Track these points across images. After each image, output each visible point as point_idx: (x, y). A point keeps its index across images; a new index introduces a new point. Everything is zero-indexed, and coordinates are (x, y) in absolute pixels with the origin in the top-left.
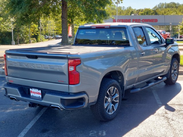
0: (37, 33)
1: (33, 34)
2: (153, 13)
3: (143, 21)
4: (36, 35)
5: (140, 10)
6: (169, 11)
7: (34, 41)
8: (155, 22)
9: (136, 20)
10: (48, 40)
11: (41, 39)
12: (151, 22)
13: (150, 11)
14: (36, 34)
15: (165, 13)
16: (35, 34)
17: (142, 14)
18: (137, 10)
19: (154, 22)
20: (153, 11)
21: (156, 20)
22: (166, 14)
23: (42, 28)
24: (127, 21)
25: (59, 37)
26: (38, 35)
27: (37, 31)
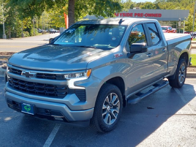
0: (30, 25)
1: (26, 28)
2: (155, 6)
3: (146, 15)
4: (29, 29)
5: (140, 3)
6: (171, 5)
7: (27, 34)
8: (159, 16)
9: (138, 14)
10: (42, 34)
11: (34, 33)
12: (154, 17)
13: (151, 5)
14: (29, 27)
15: (167, 7)
16: (27, 27)
17: (143, 8)
18: (137, 3)
19: (157, 17)
20: (155, 4)
21: (160, 15)
22: (168, 9)
23: (35, 21)
24: (128, 15)
25: (53, 31)
26: (31, 29)
27: (30, 24)
